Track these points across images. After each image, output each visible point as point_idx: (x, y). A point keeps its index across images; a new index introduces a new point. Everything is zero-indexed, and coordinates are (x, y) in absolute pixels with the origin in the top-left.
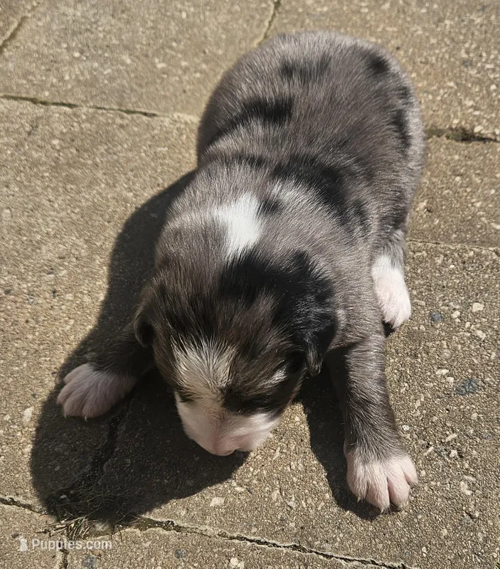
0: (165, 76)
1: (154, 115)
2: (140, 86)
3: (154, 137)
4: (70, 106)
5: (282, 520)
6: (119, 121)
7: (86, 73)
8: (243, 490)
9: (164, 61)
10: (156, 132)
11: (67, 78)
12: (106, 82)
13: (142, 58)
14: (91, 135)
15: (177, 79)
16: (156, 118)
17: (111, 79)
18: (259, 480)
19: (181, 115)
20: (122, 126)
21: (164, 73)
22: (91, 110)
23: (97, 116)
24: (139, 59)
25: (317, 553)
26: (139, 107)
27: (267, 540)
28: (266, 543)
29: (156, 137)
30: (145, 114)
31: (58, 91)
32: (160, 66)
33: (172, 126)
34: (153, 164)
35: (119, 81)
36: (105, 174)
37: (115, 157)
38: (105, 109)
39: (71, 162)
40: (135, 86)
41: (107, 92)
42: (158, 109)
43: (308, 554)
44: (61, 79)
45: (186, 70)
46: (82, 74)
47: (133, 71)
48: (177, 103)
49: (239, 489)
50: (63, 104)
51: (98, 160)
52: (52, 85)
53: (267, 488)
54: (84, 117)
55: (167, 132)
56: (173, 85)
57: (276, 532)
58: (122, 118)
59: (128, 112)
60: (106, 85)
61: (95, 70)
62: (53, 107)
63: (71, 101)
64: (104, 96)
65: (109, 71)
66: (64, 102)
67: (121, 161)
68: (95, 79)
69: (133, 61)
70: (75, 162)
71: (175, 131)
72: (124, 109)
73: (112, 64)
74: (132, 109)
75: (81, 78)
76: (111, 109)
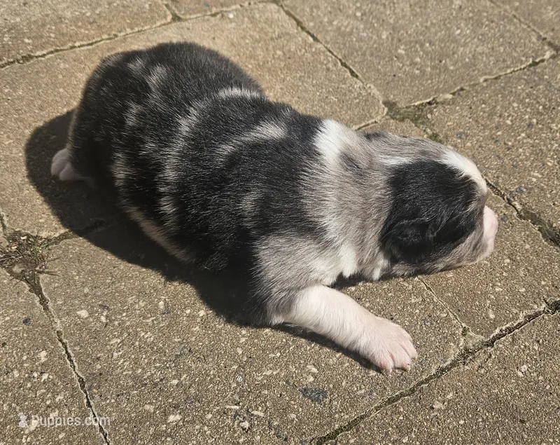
0: (395, 59)
1: (357, 76)
2: (372, 55)
3: (338, 88)
4: (315, 39)
5: (98, 359)
6: (330, 65)
7: (350, 27)
8: (104, 321)
9: (405, 50)
10: (343, 86)
11: (335, 23)
12: (354, 39)
13: (395, 40)
14: (303, 62)
15: (401, 65)
16: (355, 79)
17: (360, 40)
18: (119, 324)
19: (372, 87)
20: (328, 69)
21: (396, 57)
22: (323, 49)
23: (322, 54)
24: (392, 39)
25: (87, 396)
26: (354, 66)
27: (74, 361)
28: (71, 361)
29: (339, 89)
30: (352, 72)
31: (319, 27)
32: (401, 51)
33: (358, 89)
34: (316, 103)
35: (362, 44)
36: (281, 89)
37: (300, 84)
38: (332, 54)
39: (272, 69)
40: (368, 52)
41: (347, 45)
42: (364, 75)
43: (82, 392)
44: (330, 23)
45: (413, 64)
46: (346, 27)
47: (379, 44)
48: (380, 79)
49: (103, 319)
50: (313, 36)
51: (288, 79)
52: (321, 22)
53: (116, 333)
54: (314, 50)
55: (350, 91)
56: (392, 67)
57: (85, 361)
58: (335, 65)
59: (344, 65)
60: (352, 41)
61: (357, 29)
62: (305, 34)
63: (319, 37)
64: (342, 46)
65: (365, 35)
66: (315, 35)
67: (300, 88)
68: (351, 33)
69: (387, 38)
70: (274, 71)
71: (356, 94)
72: (343, 61)
73: (372, 33)
74: (348, 64)
75: (343, 28)
76: (336, 56)
